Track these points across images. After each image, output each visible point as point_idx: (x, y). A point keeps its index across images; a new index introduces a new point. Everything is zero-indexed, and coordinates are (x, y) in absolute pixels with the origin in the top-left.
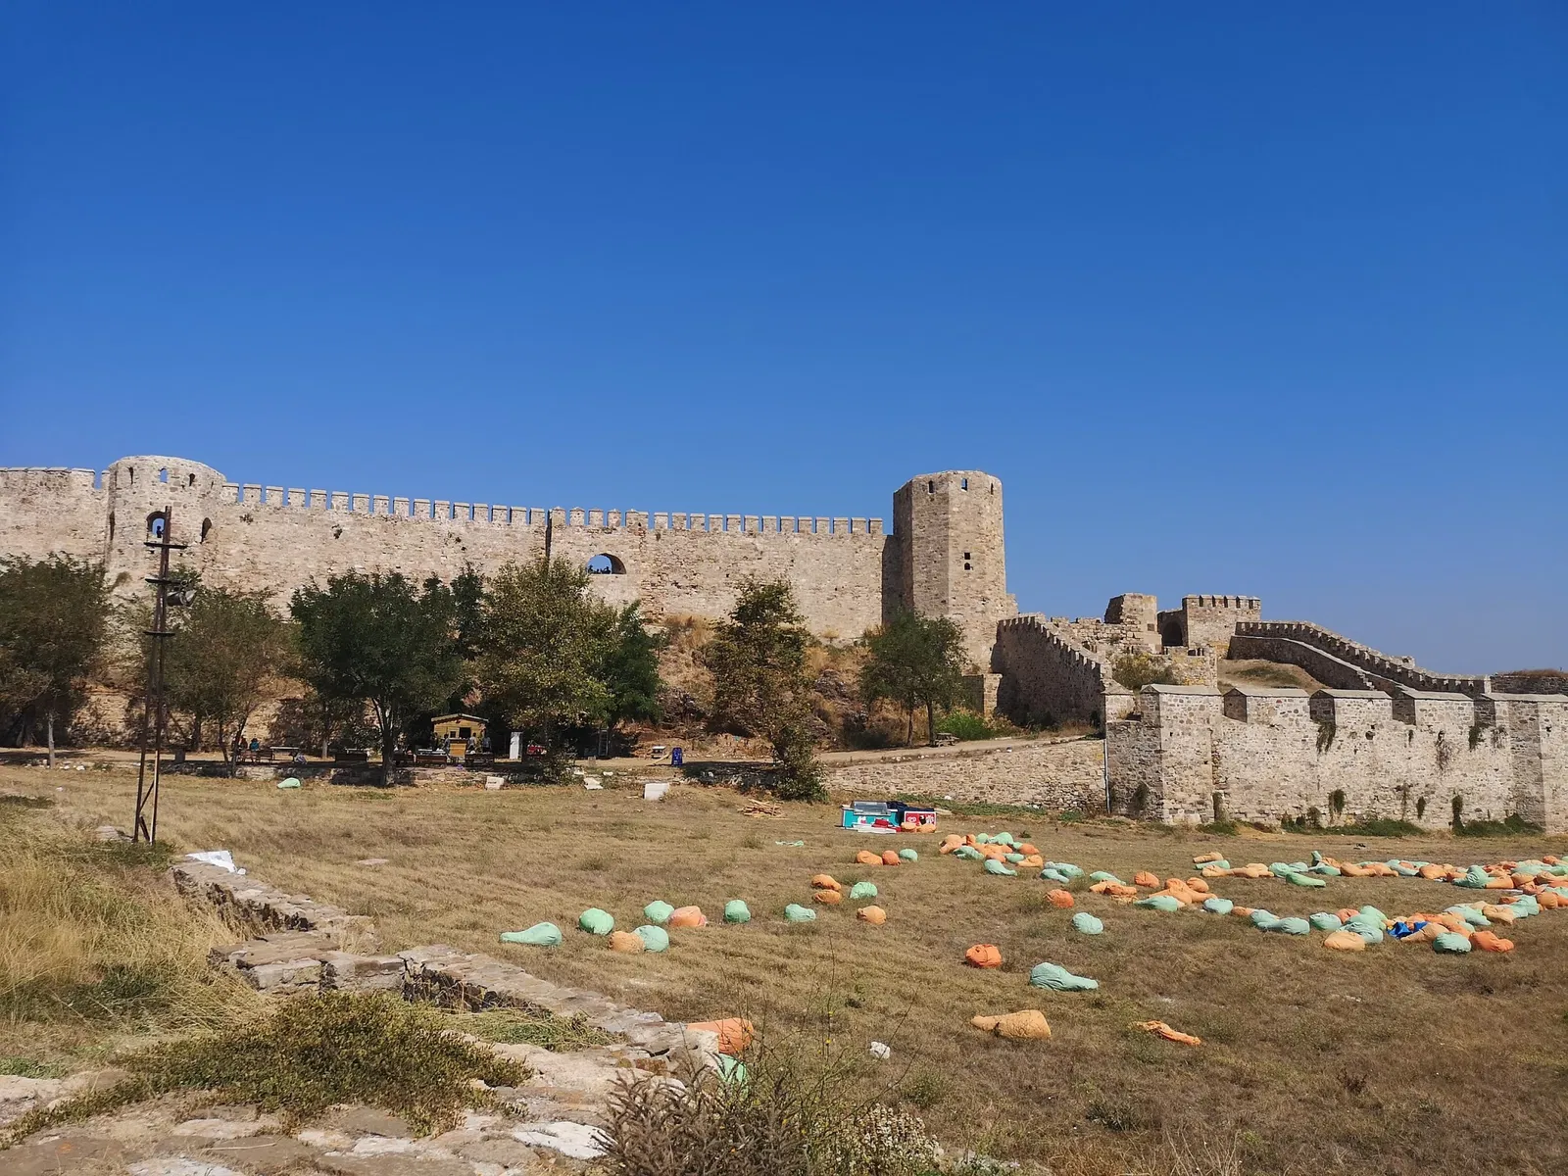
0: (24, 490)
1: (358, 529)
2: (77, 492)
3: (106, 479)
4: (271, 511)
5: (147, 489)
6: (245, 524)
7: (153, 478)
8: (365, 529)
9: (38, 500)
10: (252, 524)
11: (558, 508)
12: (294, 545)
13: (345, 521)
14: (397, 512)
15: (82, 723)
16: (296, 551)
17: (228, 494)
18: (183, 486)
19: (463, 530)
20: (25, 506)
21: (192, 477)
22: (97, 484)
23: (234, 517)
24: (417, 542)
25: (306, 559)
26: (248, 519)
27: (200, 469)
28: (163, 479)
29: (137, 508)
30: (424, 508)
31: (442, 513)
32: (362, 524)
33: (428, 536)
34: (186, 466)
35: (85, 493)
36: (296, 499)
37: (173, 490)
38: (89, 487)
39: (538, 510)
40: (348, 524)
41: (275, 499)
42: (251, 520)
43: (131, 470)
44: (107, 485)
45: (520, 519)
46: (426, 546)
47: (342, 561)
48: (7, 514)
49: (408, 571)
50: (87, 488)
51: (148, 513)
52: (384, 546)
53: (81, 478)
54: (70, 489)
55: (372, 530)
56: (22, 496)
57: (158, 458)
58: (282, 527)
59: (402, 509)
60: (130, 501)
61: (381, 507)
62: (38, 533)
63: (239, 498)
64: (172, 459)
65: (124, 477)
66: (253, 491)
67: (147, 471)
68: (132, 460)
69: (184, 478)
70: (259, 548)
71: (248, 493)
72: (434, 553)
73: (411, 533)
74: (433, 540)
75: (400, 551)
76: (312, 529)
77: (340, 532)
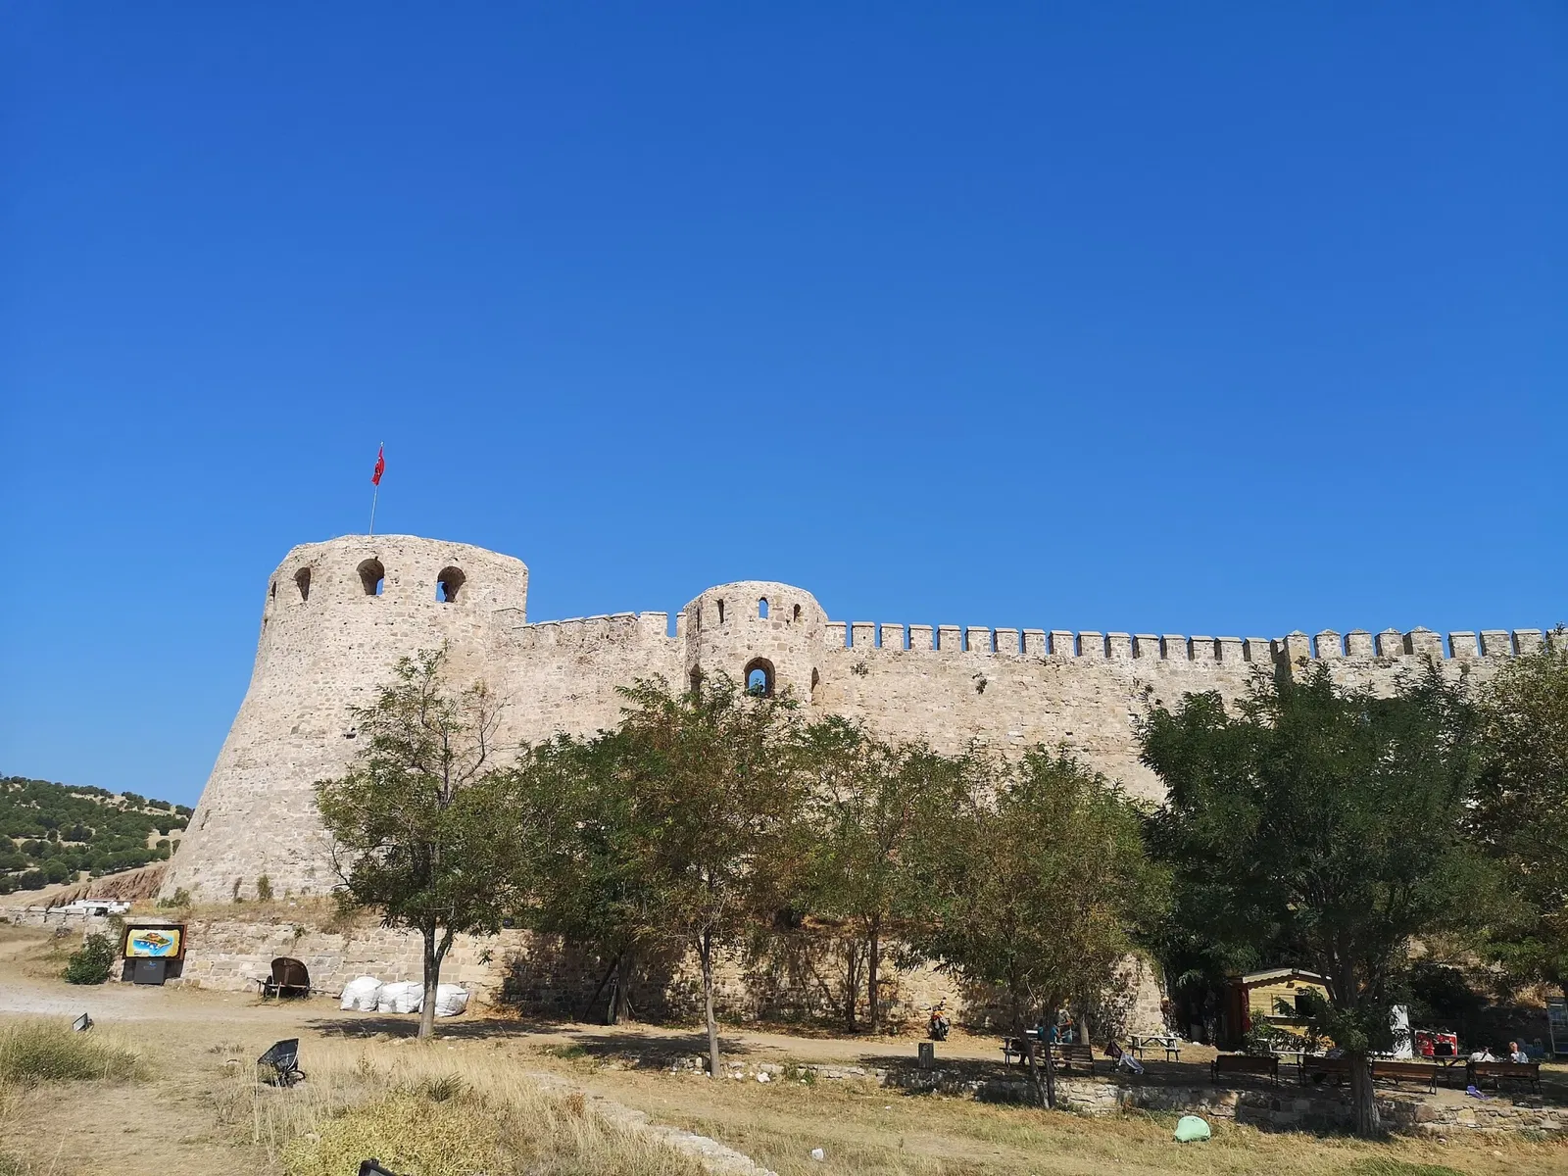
0: (581, 646)
1: (1007, 679)
2: (647, 644)
3: (682, 623)
4: (890, 658)
5: (743, 625)
6: (858, 677)
7: (750, 612)
8: (1017, 678)
9: (599, 658)
10: (867, 676)
11: (1297, 632)
12: (924, 704)
13: (989, 668)
14: (1059, 651)
15: (686, 981)
16: (928, 715)
17: (835, 635)
18: (788, 622)
19: (1154, 675)
20: (584, 667)
21: (797, 608)
22: (672, 631)
23: (844, 667)
24: (1090, 695)
25: (943, 725)
26: (860, 670)
27: (805, 599)
28: (764, 614)
29: (730, 655)
30: (1094, 643)
31: (1121, 648)
32: (1013, 672)
33: (1106, 684)
34: (788, 594)
35: (657, 643)
36: (922, 638)
37: (776, 626)
38: (663, 636)
39: (1257, 639)
40: (994, 671)
41: (894, 639)
42: (866, 672)
43: (721, 604)
44: (684, 631)
45: (1233, 653)
46: (1104, 700)
47: (991, 726)
48: (561, 680)
49: (1083, 738)
50: (660, 637)
51: (746, 661)
52: (1047, 702)
53: (652, 623)
54: (640, 639)
55: (1026, 679)
56: (579, 654)
57: (756, 583)
58: (907, 680)
59: (1065, 645)
60: (721, 646)
61: (1036, 645)
62: (600, 702)
63: (850, 641)
64: (773, 584)
65: (711, 612)
66: (866, 630)
67: (742, 602)
68: (720, 591)
69: (788, 609)
70: (878, 711)
71: (858, 633)
72: (1117, 709)
73: (1080, 681)
74: (1113, 690)
75: (1069, 709)
76: (945, 681)
77: (984, 683)
